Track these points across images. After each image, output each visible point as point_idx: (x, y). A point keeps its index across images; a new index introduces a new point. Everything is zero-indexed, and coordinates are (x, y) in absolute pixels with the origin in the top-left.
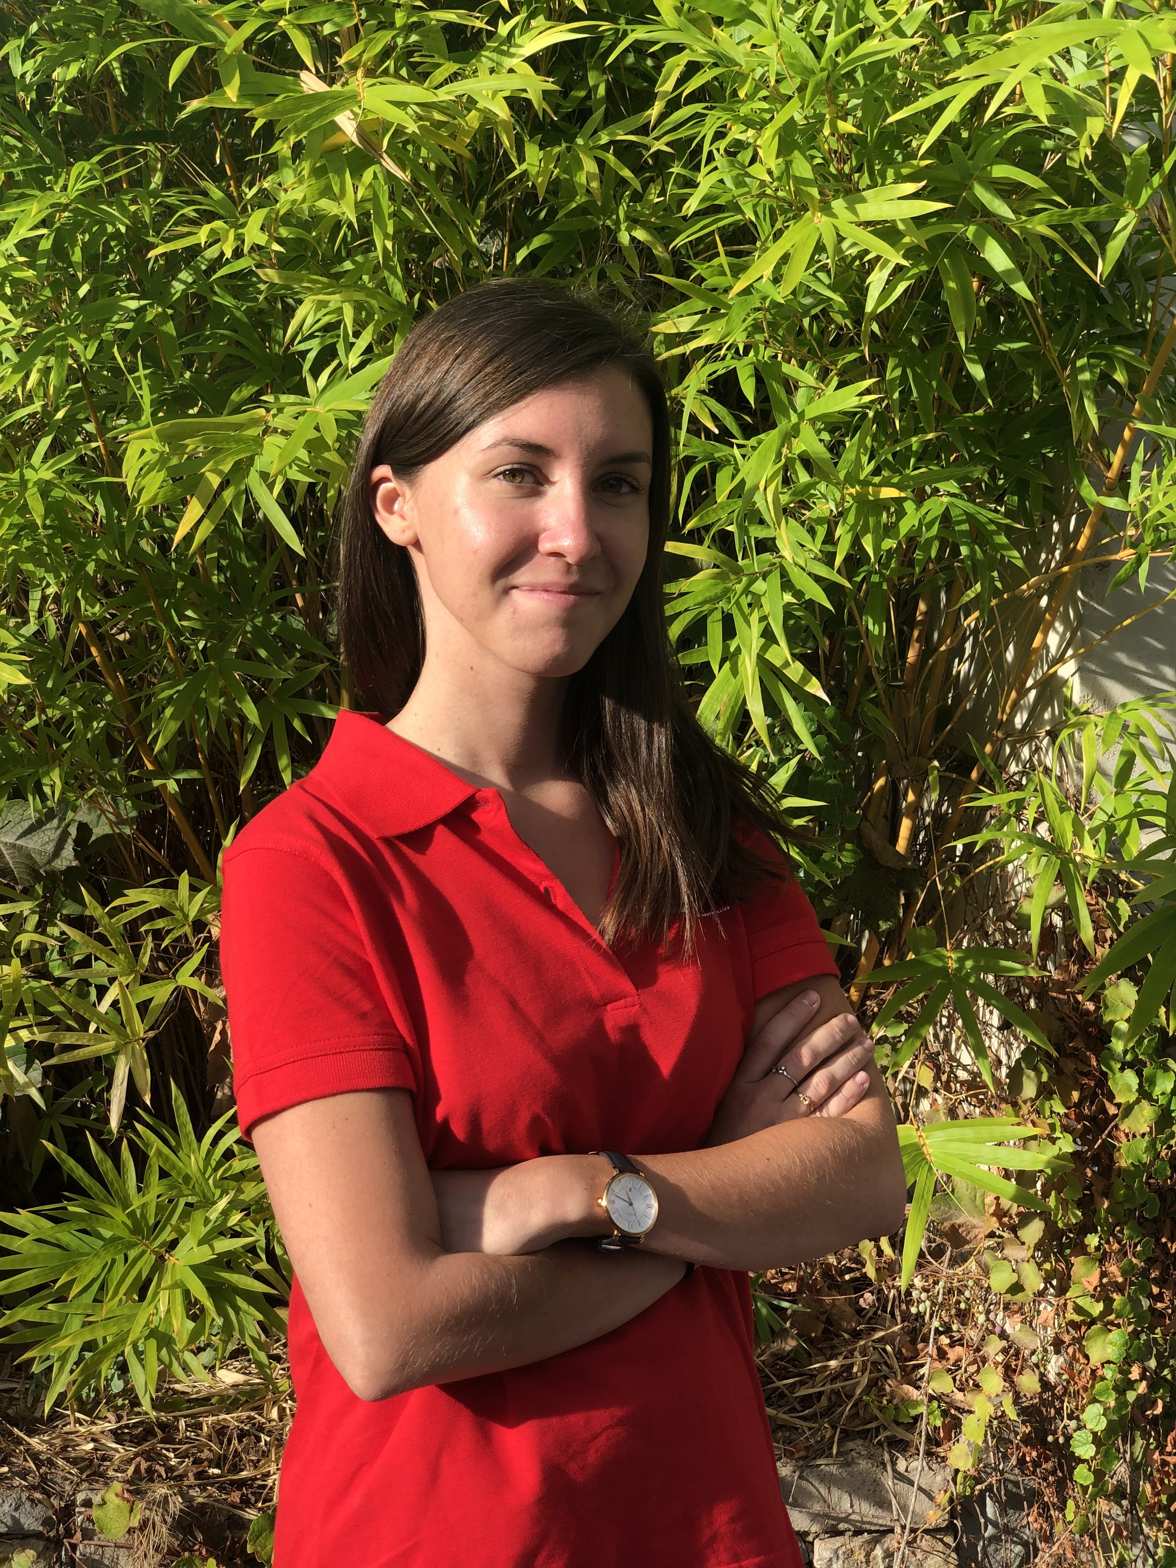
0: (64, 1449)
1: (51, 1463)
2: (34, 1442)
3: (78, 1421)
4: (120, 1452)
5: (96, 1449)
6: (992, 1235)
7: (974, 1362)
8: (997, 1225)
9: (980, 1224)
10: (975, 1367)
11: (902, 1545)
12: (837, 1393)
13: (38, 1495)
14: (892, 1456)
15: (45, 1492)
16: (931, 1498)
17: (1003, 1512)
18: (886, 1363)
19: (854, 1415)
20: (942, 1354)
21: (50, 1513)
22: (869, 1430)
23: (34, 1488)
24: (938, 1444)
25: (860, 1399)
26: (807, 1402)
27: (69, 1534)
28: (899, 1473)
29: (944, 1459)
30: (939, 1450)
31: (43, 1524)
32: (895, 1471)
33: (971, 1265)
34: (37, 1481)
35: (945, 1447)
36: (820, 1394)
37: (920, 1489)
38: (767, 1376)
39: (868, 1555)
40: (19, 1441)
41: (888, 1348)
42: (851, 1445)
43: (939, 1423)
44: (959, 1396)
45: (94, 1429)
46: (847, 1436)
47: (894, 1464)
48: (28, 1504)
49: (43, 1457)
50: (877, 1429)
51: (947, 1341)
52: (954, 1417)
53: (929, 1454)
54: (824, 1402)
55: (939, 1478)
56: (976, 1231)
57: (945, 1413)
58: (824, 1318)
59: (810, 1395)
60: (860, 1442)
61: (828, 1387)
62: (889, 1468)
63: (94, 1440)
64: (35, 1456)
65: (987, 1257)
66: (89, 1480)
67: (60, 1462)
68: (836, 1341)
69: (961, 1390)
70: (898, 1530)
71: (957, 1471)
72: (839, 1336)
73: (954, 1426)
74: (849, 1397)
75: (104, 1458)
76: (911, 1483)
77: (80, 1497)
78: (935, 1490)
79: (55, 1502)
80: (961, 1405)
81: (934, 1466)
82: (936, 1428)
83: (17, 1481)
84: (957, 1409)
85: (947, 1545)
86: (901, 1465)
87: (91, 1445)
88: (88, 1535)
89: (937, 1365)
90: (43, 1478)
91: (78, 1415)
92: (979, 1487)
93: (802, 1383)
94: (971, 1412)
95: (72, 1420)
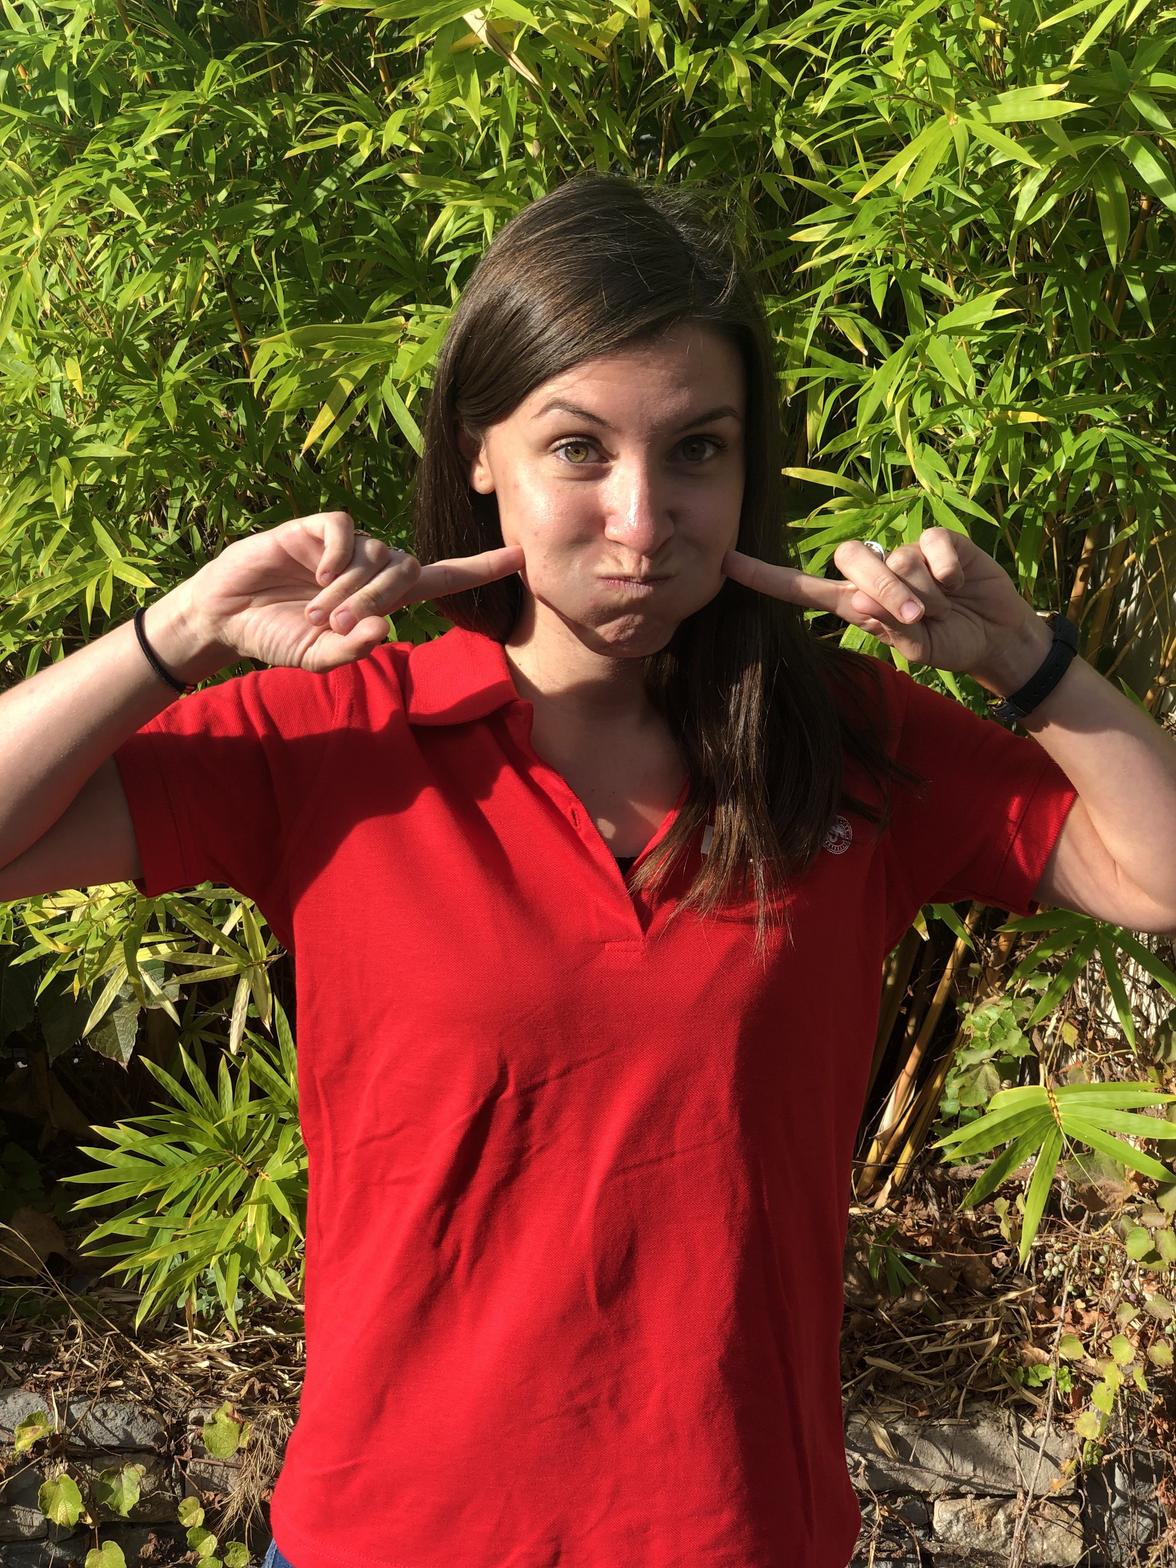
0: (180, 1365)
1: (166, 1379)
2: (150, 1357)
3: (196, 1338)
4: (235, 1370)
5: (211, 1367)
6: (1132, 1200)
7: (1109, 1328)
8: (1137, 1190)
9: (1120, 1188)
10: (1110, 1333)
11: (1024, 1513)
12: (965, 1352)
13: (150, 1411)
14: (1018, 1419)
15: (158, 1408)
16: (1057, 1464)
17: (1132, 1484)
18: (1018, 1325)
19: (982, 1376)
20: (1077, 1319)
21: (162, 1428)
22: (996, 1392)
23: (147, 1403)
24: (1067, 1411)
25: (989, 1360)
26: (934, 1359)
27: (180, 1451)
28: (1025, 1438)
29: (1072, 1426)
30: (1068, 1416)
31: (154, 1440)
32: (1020, 1435)
33: (1109, 1229)
34: (150, 1396)
35: (1074, 1413)
36: (949, 1352)
37: (1045, 1454)
38: (894, 1331)
39: (989, 1519)
40: (137, 1356)
41: (1022, 1310)
42: (977, 1406)
43: (1068, 1389)
44: (1092, 1362)
45: (211, 1346)
46: (973, 1397)
47: (1020, 1428)
48: (140, 1419)
49: (159, 1372)
50: (1005, 1392)
51: (1083, 1305)
52: (1085, 1384)
53: (1057, 1420)
54: (952, 1361)
55: (1066, 1445)
56: (1116, 1194)
57: (1075, 1379)
58: (957, 1274)
59: (937, 1353)
60: (986, 1404)
61: (957, 1346)
62: (1015, 1433)
63: (210, 1358)
64: (151, 1372)
65: (1124, 1223)
66: (202, 1397)
67: (175, 1378)
68: (968, 1300)
69: (1093, 1356)
70: (1020, 1496)
71: (1084, 1440)
72: (971, 1294)
73: (1083, 1392)
74: (978, 1357)
75: (219, 1377)
76: (1037, 1448)
77: (193, 1415)
78: (1062, 1457)
79: (167, 1418)
80: (1094, 1373)
81: (1062, 1433)
82: (1066, 1395)
83: (131, 1395)
84: (1089, 1375)
85: (1071, 1515)
86: (1028, 1431)
87: (205, 1364)
88: (198, 1453)
89: (1071, 1329)
90: (157, 1394)
91: (196, 1331)
92: (1107, 1457)
93: (931, 1341)
94: (1103, 1380)
95: (190, 1336)
